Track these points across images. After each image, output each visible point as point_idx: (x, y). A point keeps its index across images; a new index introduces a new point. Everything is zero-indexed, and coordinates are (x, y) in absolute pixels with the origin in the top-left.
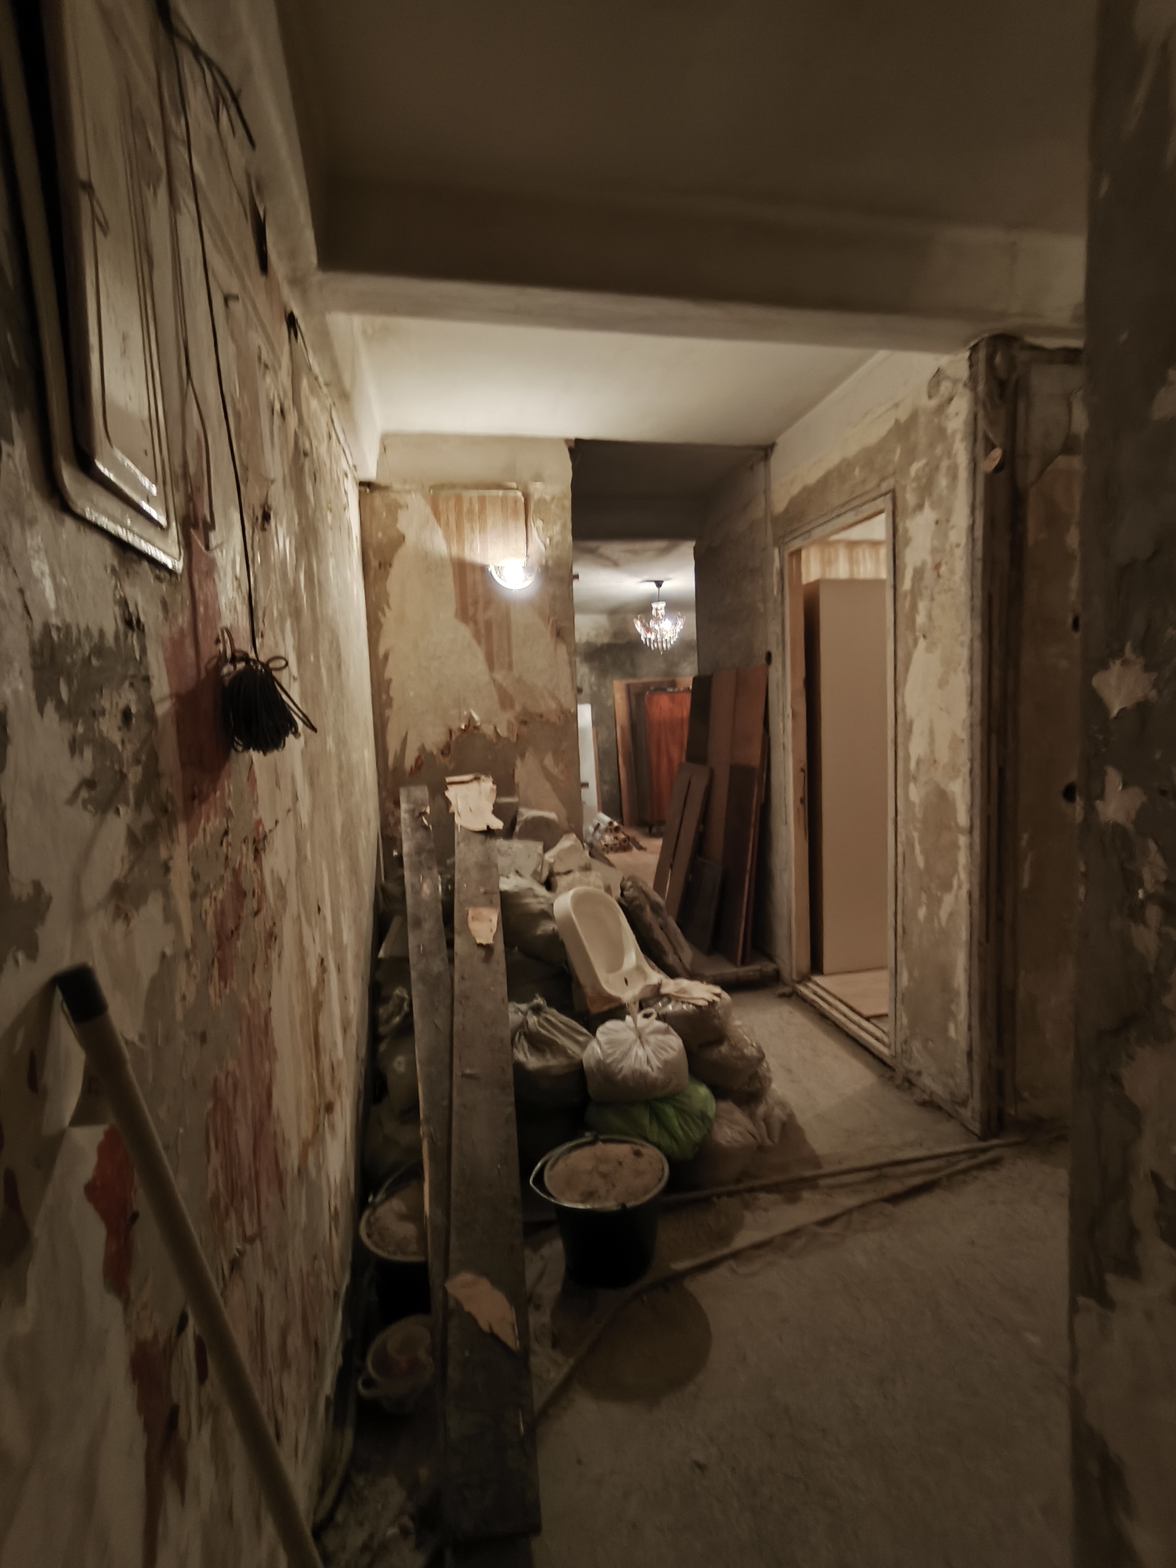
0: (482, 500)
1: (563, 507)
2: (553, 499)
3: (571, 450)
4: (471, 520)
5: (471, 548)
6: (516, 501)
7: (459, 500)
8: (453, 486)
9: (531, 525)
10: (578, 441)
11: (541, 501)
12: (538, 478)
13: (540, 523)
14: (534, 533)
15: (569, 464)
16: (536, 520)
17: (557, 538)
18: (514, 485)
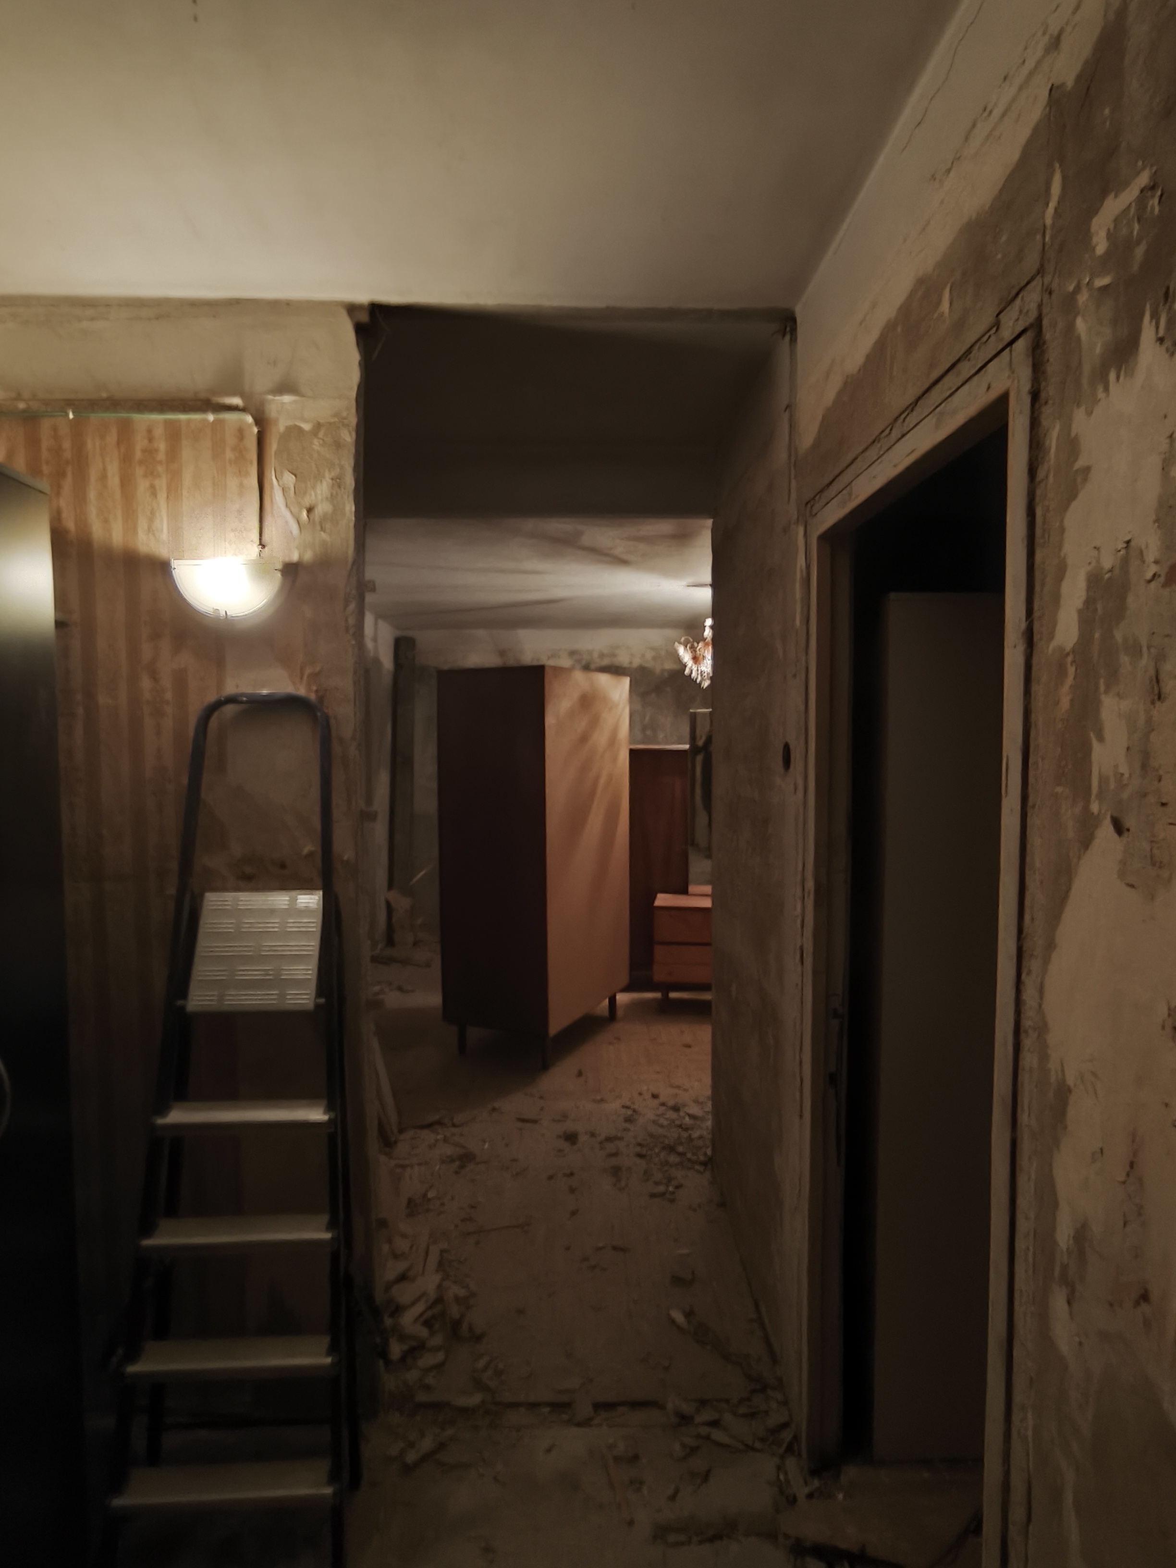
0: (174, 434)
1: (338, 445)
2: (318, 426)
3: (361, 330)
4: (151, 473)
5: (150, 530)
6: (241, 433)
7: (125, 431)
8: (113, 404)
9: (272, 484)
10: (377, 310)
11: (294, 432)
12: (285, 387)
13: (289, 479)
14: (277, 497)
15: (355, 357)
16: (282, 473)
17: (323, 508)
18: (237, 401)
